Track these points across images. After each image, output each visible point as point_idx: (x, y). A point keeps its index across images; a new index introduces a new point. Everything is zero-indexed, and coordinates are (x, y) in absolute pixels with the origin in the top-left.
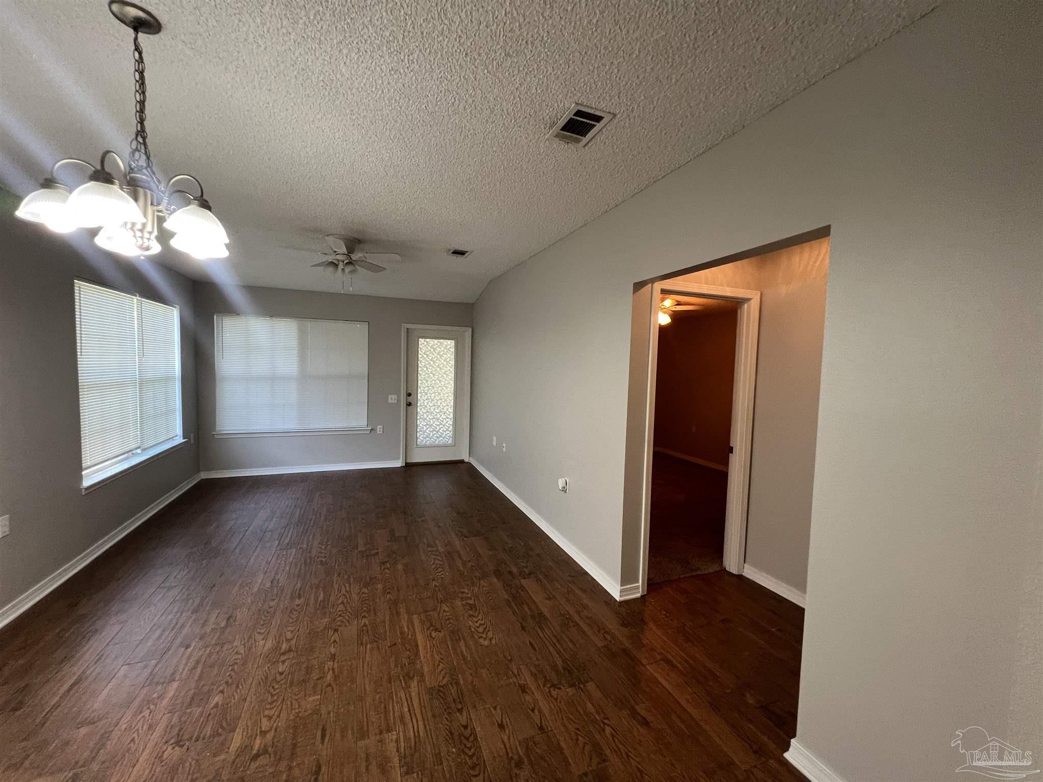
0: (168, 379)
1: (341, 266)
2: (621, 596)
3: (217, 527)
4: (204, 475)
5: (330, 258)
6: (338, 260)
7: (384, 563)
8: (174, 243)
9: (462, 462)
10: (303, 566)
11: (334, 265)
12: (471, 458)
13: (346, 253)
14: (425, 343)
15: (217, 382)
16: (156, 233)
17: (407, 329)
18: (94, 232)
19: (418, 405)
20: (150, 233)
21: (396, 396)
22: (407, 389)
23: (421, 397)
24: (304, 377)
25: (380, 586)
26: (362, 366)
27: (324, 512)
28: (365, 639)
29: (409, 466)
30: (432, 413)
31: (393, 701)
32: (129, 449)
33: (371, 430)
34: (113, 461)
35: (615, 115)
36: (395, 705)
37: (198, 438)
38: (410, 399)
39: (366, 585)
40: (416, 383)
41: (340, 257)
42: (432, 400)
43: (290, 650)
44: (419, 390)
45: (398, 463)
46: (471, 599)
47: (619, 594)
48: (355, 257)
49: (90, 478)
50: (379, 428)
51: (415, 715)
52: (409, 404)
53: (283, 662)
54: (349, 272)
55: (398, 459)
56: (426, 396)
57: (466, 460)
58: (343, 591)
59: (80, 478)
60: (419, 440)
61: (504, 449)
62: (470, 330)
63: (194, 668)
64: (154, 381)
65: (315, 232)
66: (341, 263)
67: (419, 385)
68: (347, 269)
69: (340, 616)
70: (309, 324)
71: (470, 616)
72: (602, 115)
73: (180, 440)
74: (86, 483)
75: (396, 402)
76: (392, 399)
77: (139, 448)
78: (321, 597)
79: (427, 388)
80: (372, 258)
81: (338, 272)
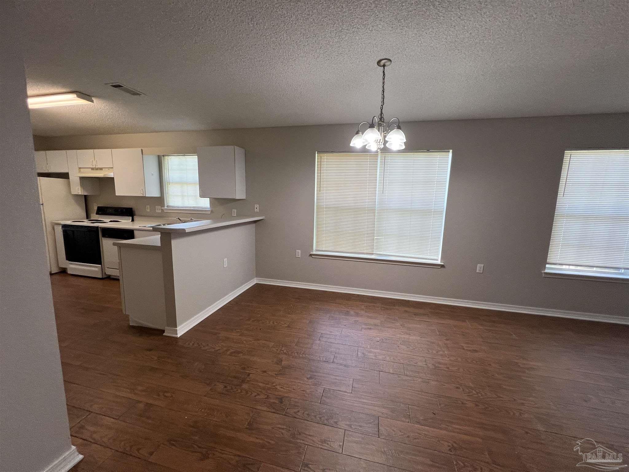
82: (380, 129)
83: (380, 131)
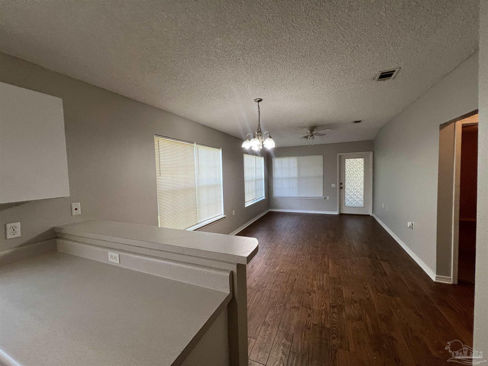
0: (261, 179)
1: (309, 137)
2: (436, 280)
3: (274, 224)
4: (270, 210)
5: (305, 135)
6: (308, 135)
7: (323, 243)
8: (265, 146)
9: (369, 215)
10: (297, 238)
11: (307, 137)
12: (373, 214)
13: (310, 132)
14: (349, 161)
15: (273, 180)
16: (262, 145)
17: (340, 156)
18: (251, 147)
19: (346, 188)
20: (261, 145)
21: (335, 184)
22: (340, 181)
23: (347, 185)
24: (299, 178)
25: (320, 249)
26: (320, 172)
27: (305, 225)
28: (312, 260)
29: (341, 215)
30: (352, 192)
31: (318, 275)
32: (253, 199)
33: (324, 198)
34: (251, 201)
35: (400, 68)
36: (318, 276)
37: (268, 198)
38: (341, 186)
39: (316, 247)
40: (344, 179)
41: (308, 134)
42: (353, 186)
43: (291, 256)
44: (346, 182)
45: (336, 213)
46: (354, 261)
47: (435, 278)
48: (314, 133)
49: (247, 205)
50: (328, 198)
51: (324, 280)
52: (341, 188)
53: (289, 258)
54: (312, 139)
55: (336, 211)
56: (349, 185)
57: (371, 215)
58: (308, 247)
59: (245, 205)
60: (346, 204)
61: (387, 209)
62: (372, 152)
63: (269, 253)
64: (258, 180)
65: (301, 127)
66: (309, 136)
67: (346, 180)
68: (311, 138)
69: (306, 253)
70: (301, 158)
71: (352, 265)
72: (395, 69)
73: (264, 198)
74: (246, 206)
75: (335, 187)
76: (333, 185)
77: (255, 199)
78: (301, 247)
79: (349, 181)
80: (321, 132)
81: (308, 139)
82: (259, 138)
83: (259, 139)
